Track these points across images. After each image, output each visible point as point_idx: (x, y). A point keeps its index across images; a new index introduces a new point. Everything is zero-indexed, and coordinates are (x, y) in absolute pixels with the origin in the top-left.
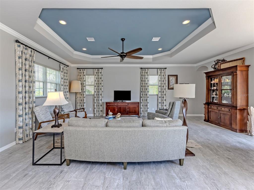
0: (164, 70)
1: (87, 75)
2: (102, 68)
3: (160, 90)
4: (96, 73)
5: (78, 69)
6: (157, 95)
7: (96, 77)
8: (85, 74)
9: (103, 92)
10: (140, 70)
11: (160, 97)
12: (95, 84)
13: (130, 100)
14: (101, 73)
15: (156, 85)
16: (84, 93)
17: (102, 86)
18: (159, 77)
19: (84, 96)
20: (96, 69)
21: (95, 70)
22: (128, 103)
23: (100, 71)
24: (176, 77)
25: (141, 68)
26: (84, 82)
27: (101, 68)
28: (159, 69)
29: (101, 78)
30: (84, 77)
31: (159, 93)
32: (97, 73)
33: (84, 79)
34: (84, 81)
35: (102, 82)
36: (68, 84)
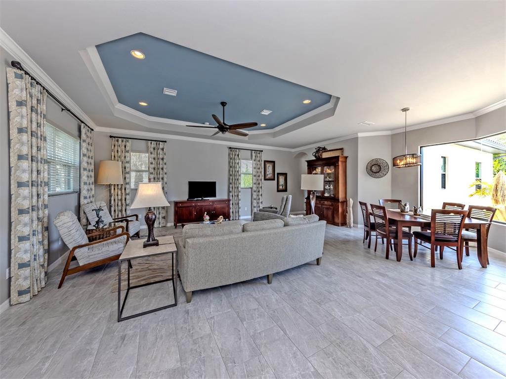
0: (259, 153)
1: (133, 151)
2: (166, 142)
3: (254, 181)
4: (152, 150)
5: (111, 137)
6: (252, 188)
7: (153, 156)
8: (127, 148)
9: (166, 183)
10: (227, 151)
11: (255, 191)
12: (150, 169)
13: (215, 196)
14: (163, 149)
15: (251, 174)
16: (127, 186)
17: (166, 173)
18: (254, 162)
19: (127, 191)
20: (153, 142)
21: (151, 143)
22: (213, 202)
23: (161, 146)
24: (272, 163)
25: (230, 148)
26: (127, 165)
27: (162, 141)
28: (253, 152)
29: (163, 159)
30: (127, 154)
31: (254, 185)
32: (154, 149)
33: (128, 159)
34: (127, 162)
35: (165, 167)
36: (92, 167)
